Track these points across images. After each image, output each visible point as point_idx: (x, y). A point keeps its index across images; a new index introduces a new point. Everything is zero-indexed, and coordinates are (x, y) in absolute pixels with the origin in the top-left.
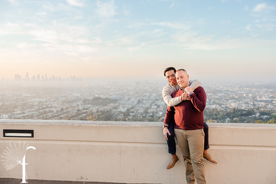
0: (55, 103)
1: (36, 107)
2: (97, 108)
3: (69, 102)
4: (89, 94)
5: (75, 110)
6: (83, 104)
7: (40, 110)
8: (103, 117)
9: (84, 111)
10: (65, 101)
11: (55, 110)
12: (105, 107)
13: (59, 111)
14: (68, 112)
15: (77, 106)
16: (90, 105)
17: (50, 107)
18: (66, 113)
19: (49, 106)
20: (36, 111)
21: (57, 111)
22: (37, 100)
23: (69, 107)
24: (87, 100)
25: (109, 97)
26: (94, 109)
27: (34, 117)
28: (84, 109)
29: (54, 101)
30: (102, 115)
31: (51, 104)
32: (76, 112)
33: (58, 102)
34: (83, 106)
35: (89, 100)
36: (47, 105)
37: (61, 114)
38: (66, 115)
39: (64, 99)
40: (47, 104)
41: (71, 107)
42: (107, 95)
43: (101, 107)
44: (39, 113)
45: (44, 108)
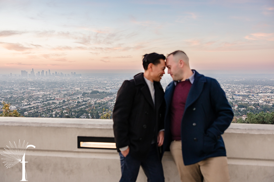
0: (58, 96)
1: (41, 100)
2: (95, 100)
3: (70, 95)
4: (88, 88)
5: (75, 102)
6: (83, 97)
7: (44, 102)
8: (101, 109)
9: (84, 103)
10: (66, 94)
11: (58, 102)
12: (102, 100)
13: (61, 103)
14: (69, 104)
15: (77, 99)
16: (89, 98)
17: (53, 100)
18: (67, 105)
19: (52, 98)
20: (40, 103)
21: (60, 103)
22: (42, 93)
23: (70, 100)
24: (86, 93)
25: (106, 91)
26: (92, 101)
27: (39, 108)
28: (84, 101)
29: (57, 94)
30: (100, 107)
31: (54, 97)
32: (76, 104)
33: (60, 95)
34: (83, 99)
35: (88, 93)
36: (51, 98)
37: (63, 106)
38: (67, 106)
39: (66, 92)
40: (51, 96)
41: (72, 99)
42: (104, 89)
43: (98, 100)
44: (43, 104)
45: (48, 100)
